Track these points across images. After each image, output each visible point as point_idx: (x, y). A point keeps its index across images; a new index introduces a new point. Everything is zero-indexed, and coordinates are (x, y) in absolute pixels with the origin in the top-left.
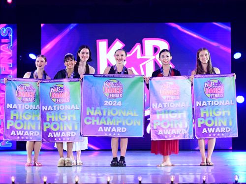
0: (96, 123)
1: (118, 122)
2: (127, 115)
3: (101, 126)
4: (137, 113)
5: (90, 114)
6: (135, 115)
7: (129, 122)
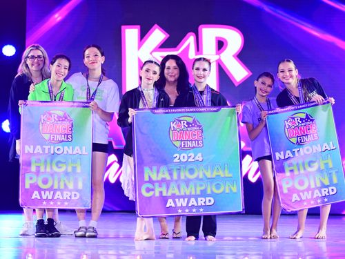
0: (161, 193)
1: (199, 189)
2: (214, 176)
3: (170, 197)
4: (229, 172)
5: (150, 177)
6: (227, 175)
7: (218, 186)
